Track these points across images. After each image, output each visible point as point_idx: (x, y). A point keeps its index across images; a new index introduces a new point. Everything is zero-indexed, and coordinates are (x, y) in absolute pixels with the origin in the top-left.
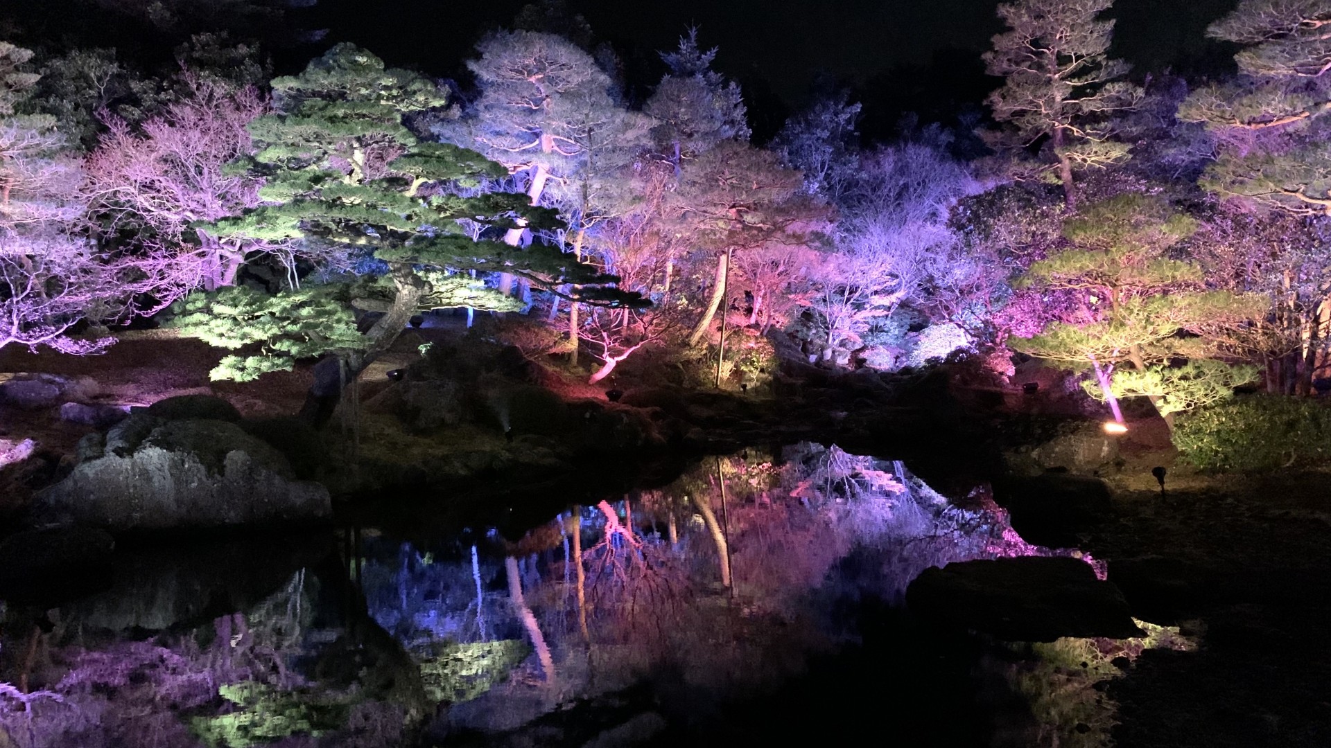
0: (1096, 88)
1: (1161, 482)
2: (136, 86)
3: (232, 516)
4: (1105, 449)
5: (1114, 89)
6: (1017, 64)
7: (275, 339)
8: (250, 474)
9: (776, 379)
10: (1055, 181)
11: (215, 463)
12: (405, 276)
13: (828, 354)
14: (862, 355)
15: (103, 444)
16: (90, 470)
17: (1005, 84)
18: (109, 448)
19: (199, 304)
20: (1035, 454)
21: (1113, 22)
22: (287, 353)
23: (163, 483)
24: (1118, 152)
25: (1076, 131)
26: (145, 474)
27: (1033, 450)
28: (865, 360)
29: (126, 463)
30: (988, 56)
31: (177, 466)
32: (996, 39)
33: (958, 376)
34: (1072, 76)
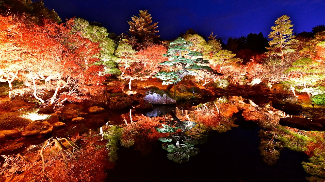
0: (288, 40)
1: (313, 106)
2: (138, 44)
3: (164, 103)
4: (296, 100)
5: (292, 40)
6: (275, 36)
7: (170, 79)
8: (166, 97)
9: (228, 86)
10: (280, 55)
11: (162, 96)
12: (185, 71)
13: (233, 82)
14: (238, 83)
15: (148, 93)
16: (148, 96)
17: (273, 40)
18: (149, 93)
19: (160, 74)
20: (283, 100)
21: (293, 29)
22: (172, 81)
23: (156, 98)
24: (293, 51)
25: (284, 47)
26: (154, 97)
27: (283, 99)
28: (239, 84)
29: (152, 95)
30: (269, 35)
31: (158, 96)
32: (271, 32)
33: (262, 87)
34: (284, 38)
